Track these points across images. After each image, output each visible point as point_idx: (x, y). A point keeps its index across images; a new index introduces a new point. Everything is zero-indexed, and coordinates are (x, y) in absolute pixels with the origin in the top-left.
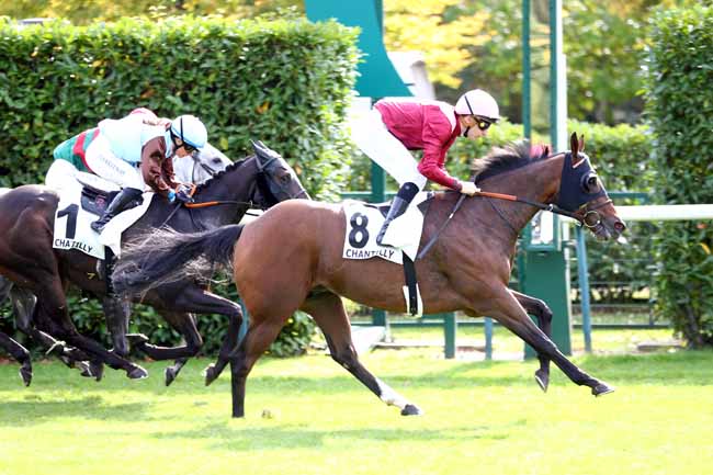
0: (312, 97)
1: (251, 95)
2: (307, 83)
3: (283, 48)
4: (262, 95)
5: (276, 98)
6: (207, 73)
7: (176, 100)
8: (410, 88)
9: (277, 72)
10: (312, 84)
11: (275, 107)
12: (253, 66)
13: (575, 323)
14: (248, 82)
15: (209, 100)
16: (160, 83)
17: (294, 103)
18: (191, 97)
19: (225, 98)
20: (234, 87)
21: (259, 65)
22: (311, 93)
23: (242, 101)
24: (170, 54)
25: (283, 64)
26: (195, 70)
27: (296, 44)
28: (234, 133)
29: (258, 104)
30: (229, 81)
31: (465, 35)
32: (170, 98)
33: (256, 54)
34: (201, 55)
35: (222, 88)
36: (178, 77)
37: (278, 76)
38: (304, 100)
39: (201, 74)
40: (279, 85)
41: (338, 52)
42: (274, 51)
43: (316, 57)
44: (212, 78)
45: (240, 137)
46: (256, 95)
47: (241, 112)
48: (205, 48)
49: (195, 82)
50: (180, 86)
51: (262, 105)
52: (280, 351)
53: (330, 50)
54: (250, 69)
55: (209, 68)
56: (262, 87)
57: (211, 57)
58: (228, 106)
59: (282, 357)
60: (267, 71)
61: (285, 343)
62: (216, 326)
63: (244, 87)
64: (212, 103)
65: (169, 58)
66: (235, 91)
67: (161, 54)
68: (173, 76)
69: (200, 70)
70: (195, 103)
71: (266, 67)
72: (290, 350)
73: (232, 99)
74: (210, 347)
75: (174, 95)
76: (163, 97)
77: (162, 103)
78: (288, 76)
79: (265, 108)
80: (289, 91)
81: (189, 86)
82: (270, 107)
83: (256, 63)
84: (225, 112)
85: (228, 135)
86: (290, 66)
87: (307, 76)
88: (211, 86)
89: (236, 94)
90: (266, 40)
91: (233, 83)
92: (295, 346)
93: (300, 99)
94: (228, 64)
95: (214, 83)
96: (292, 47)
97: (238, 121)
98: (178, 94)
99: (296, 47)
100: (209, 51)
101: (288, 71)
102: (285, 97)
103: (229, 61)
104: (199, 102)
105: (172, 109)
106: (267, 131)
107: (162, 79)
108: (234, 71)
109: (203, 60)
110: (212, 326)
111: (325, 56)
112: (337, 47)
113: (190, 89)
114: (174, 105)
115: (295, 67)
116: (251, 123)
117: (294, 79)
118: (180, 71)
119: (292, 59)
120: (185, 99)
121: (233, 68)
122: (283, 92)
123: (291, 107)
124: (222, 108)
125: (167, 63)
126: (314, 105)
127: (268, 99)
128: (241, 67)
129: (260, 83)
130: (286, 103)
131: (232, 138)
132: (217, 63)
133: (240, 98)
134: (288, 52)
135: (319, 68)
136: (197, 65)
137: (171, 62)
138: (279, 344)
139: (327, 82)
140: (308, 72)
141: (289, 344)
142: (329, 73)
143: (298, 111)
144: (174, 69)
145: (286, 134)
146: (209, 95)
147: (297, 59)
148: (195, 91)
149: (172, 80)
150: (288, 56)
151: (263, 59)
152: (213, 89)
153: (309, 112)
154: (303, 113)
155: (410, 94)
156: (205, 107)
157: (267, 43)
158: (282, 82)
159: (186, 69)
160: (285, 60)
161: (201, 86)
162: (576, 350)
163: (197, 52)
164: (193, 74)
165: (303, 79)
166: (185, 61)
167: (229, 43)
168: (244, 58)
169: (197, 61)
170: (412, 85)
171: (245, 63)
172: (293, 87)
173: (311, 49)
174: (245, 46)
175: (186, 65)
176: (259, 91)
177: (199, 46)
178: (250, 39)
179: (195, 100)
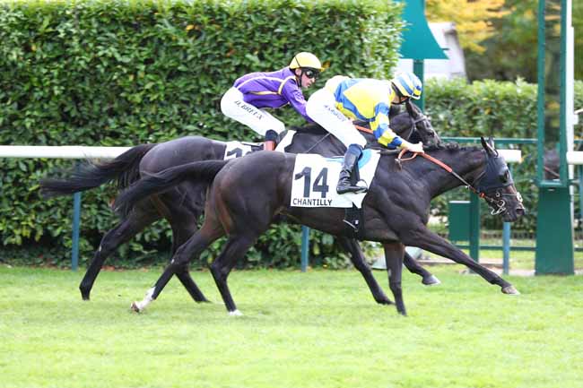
0: (365, 58)
2: (361, 46)
3: (342, 18)
4: (326, 55)
5: (336, 59)
6: (280, 36)
7: (254, 58)
8: (445, 52)
9: (338, 37)
10: (366, 46)
11: (335, 65)
12: (317, 31)
13: (576, 246)
14: (313, 45)
15: (281, 58)
16: (241, 44)
17: (350, 62)
18: (266, 55)
20: (302, 49)
21: (322, 32)
22: (364, 54)
24: (250, 20)
25: (342, 31)
26: (270, 34)
27: (353, 14)
30: (298, 42)
31: (490, 10)
32: (249, 56)
33: (320, 22)
34: (275, 22)
35: (293, 48)
36: (257, 40)
37: (338, 41)
38: (358, 61)
39: (274, 37)
40: (339, 47)
41: (387, 22)
42: (335, 20)
43: (369, 27)
44: (284, 41)
48: (278, 16)
49: (269, 43)
50: (258, 47)
52: (335, 265)
53: (380, 20)
54: (314, 34)
55: (281, 33)
56: (324, 49)
57: (283, 24)
59: (337, 269)
60: (329, 35)
61: (339, 258)
62: (283, 244)
63: (309, 48)
64: (283, 61)
65: (249, 24)
67: (243, 21)
68: (252, 39)
69: (274, 34)
70: (269, 61)
71: (329, 32)
74: (278, 260)
75: (252, 53)
76: (244, 55)
77: (242, 60)
78: (346, 40)
79: (327, 66)
80: (347, 52)
81: (265, 47)
82: (330, 66)
83: (320, 29)
86: (347, 32)
87: (362, 40)
88: (282, 47)
90: (327, 11)
91: (301, 45)
93: (355, 59)
94: (297, 30)
95: (285, 45)
96: (349, 17)
98: (256, 53)
99: (353, 17)
100: (282, 19)
101: (346, 36)
102: (343, 58)
103: (298, 27)
104: (273, 60)
105: (250, 66)
107: (243, 41)
108: (302, 35)
109: (276, 26)
110: (280, 243)
111: (376, 25)
112: (386, 18)
113: (266, 49)
114: (252, 62)
115: (352, 33)
117: (350, 43)
118: (257, 34)
119: (349, 27)
120: (261, 57)
121: (300, 33)
122: (341, 54)
123: (347, 65)
125: (247, 27)
126: (366, 64)
127: (329, 59)
128: (308, 32)
129: (323, 45)
130: (344, 62)
132: (288, 28)
134: (347, 21)
135: (372, 35)
136: (271, 30)
137: (251, 27)
138: (334, 259)
139: (378, 46)
140: (363, 37)
141: (343, 259)
142: (380, 38)
143: (354, 69)
144: (253, 33)
146: (281, 55)
147: (354, 26)
148: (269, 51)
149: (251, 42)
150: (346, 24)
151: (326, 26)
152: (284, 50)
153: (362, 70)
154: (358, 70)
155: (445, 57)
157: (329, 13)
158: (341, 45)
159: (263, 33)
160: (343, 26)
161: (275, 47)
162: (577, 269)
163: (271, 20)
164: (268, 37)
165: (358, 43)
166: (262, 27)
167: (298, 12)
168: (310, 26)
169: (272, 27)
170: (447, 49)
171: (311, 29)
172: (349, 49)
173: (366, 19)
174: (311, 15)
175: (263, 30)
176: (322, 52)
177: (273, 15)
178: (316, 10)
179: (270, 58)
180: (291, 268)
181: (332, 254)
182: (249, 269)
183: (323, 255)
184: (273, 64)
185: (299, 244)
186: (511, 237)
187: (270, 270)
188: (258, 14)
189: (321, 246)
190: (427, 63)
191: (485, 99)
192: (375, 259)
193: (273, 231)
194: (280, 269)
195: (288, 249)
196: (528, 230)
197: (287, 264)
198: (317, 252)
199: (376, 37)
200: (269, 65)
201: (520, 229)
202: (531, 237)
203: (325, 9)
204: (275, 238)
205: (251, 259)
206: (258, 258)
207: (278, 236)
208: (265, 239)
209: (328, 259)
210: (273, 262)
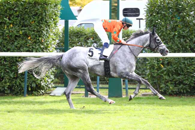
0: (47, 19)
1: (29, 19)
2: (46, 15)
3: (39, 5)
4: (33, 18)
5: (36, 20)
6: (16, 12)
7: (7, 19)
10: (47, 15)
11: (36, 22)
12: (29, 10)
13: (124, 87)
14: (28, 15)
15: (16, 20)
16: (2, 14)
17: (42, 21)
18: (11, 18)
19: (21, 19)
20: (24, 16)
21: (31, 10)
22: (47, 18)
23: (26, 20)
24: (5, 6)
25: (39, 9)
26: (12, 11)
27: (42, 4)
28: (24, 29)
29: (31, 21)
30: (23, 14)
32: (5, 19)
33: (31, 6)
34: (14, 6)
35: (21, 16)
36: (8, 13)
37: (37, 13)
38: (45, 20)
39: (14, 12)
40: (37, 15)
41: (55, 6)
42: (36, 6)
43: (48, 8)
45: (26, 31)
46: (31, 19)
47: (26, 23)
48: (15, 4)
49: (12, 14)
50: (8, 15)
51: (32, 22)
52: (36, 94)
53: (52, 5)
54: (29, 11)
55: (17, 10)
57: (17, 7)
58: (22, 22)
59: (37, 96)
60: (34, 11)
61: (38, 91)
62: (18, 86)
63: (27, 16)
64: (17, 21)
65: (5, 7)
66: (24, 17)
67: (3, 6)
68: (6, 12)
69: (14, 11)
70: (12, 20)
72: (39, 94)
73: (23, 19)
74: (16, 93)
75: (6, 18)
76: (3, 19)
78: (40, 13)
79: (33, 22)
80: (40, 17)
81: (11, 15)
82: (34, 22)
84: (21, 23)
85: (22, 30)
86: (40, 10)
87: (46, 13)
88: (17, 16)
89: (25, 18)
90: (33, 2)
91: (24, 15)
92: (41, 93)
93: (43, 20)
94: (22, 9)
96: (41, 4)
97: (25, 26)
98: (8, 17)
99: (42, 5)
100: (17, 5)
101: (40, 11)
102: (39, 19)
103: (23, 8)
104: (14, 20)
105: (5, 22)
106: (34, 29)
107: (3, 13)
108: (24, 11)
109: (15, 8)
110: (16, 86)
111: (51, 7)
112: (55, 5)
113: (11, 16)
114: (6, 21)
115: (42, 10)
116: (29, 27)
117: (42, 14)
118: (8, 11)
119: (41, 8)
120: (9, 19)
121: (24, 10)
122: (38, 18)
123: (41, 22)
124: (20, 22)
125: (4, 8)
126: (47, 22)
127: (34, 20)
128: (26, 10)
129: (32, 15)
130: (39, 21)
131: (23, 31)
132: (19, 9)
133: (26, 19)
134: (40, 6)
135: (49, 11)
137: (6, 8)
138: (36, 92)
139: (52, 15)
140: (46, 12)
141: (39, 92)
142: (52, 12)
143: (43, 23)
144: (6, 10)
145: (39, 30)
146: (17, 18)
147: (43, 8)
148: (12, 17)
150: (40, 7)
151: (33, 8)
152: (18, 16)
153: (46, 24)
154: (44, 24)
155: (76, 19)
156: (15, 22)
157: (34, 3)
158: (38, 15)
159: (10, 10)
160: (39, 8)
161: (14, 15)
162: (124, 95)
163: (13, 5)
164: (12, 12)
165: (44, 14)
166: (10, 8)
167: (23, 3)
168: (27, 8)
169: (13, 8)
170: (77, 16)
171: (27, 9)
172: (41, 16)
173: (47, 5)
174: (28, 4)
175: (10, 9)
176: (31, 17)
177: (14, 4)
178: (29, 2)
179: (12, 19)
180: (21, 95)
181: (36, 90)
182: (5, 96)
183: (32, 91)
184: (14, 21)
185: (23, 87)
186: (100, 84)
187: (13, 96)
188: (8, 3)
189: (31, 87)
190: (70, 21)
191: (91, 34)
192: (51, 92)
193: (14, 82)
194: (17, 96)
195: (19, 88)
196: (107, 81)
197: (19, 94)
198: (30, 89)
199: (51, 12)
200: (12, 22)
201: (103, 81)
202: (107, 84)
203: (32, 2)
204: (15, 85)
205: (6, 92)
206: (9, 92)
207: (16, 84)
208: (11, 85)
209: (34, 92)
210: (14, 93)
